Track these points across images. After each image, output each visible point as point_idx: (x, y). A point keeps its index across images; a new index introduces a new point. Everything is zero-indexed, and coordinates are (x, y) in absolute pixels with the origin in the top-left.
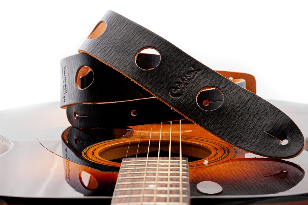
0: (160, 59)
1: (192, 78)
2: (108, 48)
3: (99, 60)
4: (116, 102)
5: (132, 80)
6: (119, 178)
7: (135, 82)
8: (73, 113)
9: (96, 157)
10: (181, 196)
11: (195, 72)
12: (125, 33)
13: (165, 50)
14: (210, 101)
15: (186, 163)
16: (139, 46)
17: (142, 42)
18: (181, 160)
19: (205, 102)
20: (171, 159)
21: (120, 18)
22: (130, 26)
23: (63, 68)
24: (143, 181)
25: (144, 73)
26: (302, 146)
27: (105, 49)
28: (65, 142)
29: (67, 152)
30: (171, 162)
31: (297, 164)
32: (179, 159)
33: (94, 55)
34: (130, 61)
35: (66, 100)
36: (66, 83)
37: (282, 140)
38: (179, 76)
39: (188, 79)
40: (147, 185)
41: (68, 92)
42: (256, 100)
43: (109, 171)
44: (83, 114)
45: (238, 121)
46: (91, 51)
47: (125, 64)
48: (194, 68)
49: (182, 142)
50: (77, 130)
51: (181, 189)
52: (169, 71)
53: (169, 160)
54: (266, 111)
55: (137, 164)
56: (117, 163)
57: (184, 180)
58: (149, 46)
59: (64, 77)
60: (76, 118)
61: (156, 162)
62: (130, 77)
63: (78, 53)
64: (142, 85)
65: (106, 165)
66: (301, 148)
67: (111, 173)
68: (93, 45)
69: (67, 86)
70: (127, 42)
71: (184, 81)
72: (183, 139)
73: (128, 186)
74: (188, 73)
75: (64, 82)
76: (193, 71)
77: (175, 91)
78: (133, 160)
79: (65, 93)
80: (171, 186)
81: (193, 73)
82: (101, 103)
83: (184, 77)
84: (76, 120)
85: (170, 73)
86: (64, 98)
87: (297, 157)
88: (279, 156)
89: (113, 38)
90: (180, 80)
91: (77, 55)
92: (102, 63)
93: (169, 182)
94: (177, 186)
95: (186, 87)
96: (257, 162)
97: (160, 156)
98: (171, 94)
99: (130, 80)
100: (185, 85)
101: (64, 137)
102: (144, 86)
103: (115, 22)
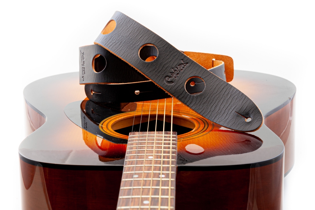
0: (158, 53)
1: (182, 69)
2: (117, 43)
3: (111, 52)
4: (123, 84)
5: (136, 69)
6: (128, 150)
7: (138, 71)
8: (90, 90)
9: (109, 130)
10: (170, 166)
11: (184, 65)
12: (131, 31)
13: (162, 46)
14: (195, 82)
15: (175, 138)
16: (142, 42)
17: (144, 39)
18: (171, 135)
19: (191, 83)
20: (165, 134)
21: (127, 19)
22: (135, 26)
23: (82, 54)
24: (144, 153)
25: (146, 64)
26: (260, 123)
27: (115, 44)
28: (84, 112)
29: (85, 119)
30: (165, 137)
31: (257, 136)
32: (170, 134)
33: (107, 48)
34: (135, 54)
35: (84, 79)
36: (84, 66)
37: (247, 118)
38: (172, 67)
39: (179, 70)
40: (147, 157)
41: (86, 73)
42: (229, 88)
43: (120, 143)
44: (98, 91)
45: (215, 104)
46: (104, 44)
47: (131, 57)
48: (184, 62)
49: (173, 115)
50: (93, 103)
51: (170, 160)
52: (164, 63)
53: (163, 134)
54: (236, 97)
55: (140, 138)
56: (125, 135)
57: (173, 153)
58: (149, 43)
59: (83, 61)
60: (92, 94)
61: (154, 136)
62: (135, 67)
63: (93, 44)
64: (144, 74)
65: (117, 138)
66: (260, 124)
67: (121, 144)
68: (106, 40)
69: (85, 68)
70: (133, 38)
71: (176, 72)
72: (174, 113)
73: (134, 157)
74: (179, 65)
75: (83, 65)
76: (183, 64)
77: (169, 79)
78: (137, 135)
79: (84, 73)
80: (164, 157)
81: (182, 65)
82: (112, 84)
83: (176, 69)
84: (92, 95)
85: (165, 64)
86: (83, 77)
87: (257, 131)
88: (244, 130)
89: (121, 35)
90: (173, 70)
91: (93, 45)
92: (113, 54)
93: (162, 154)
94: (168, 157)
95: (178, 76)
96: (229, 133)
97: (156, 131)
98: (166, 81)
99: (135, 69)
100: (176, 75)
101: (82, 106)
102: (145, 75)
103: (123, 22)
